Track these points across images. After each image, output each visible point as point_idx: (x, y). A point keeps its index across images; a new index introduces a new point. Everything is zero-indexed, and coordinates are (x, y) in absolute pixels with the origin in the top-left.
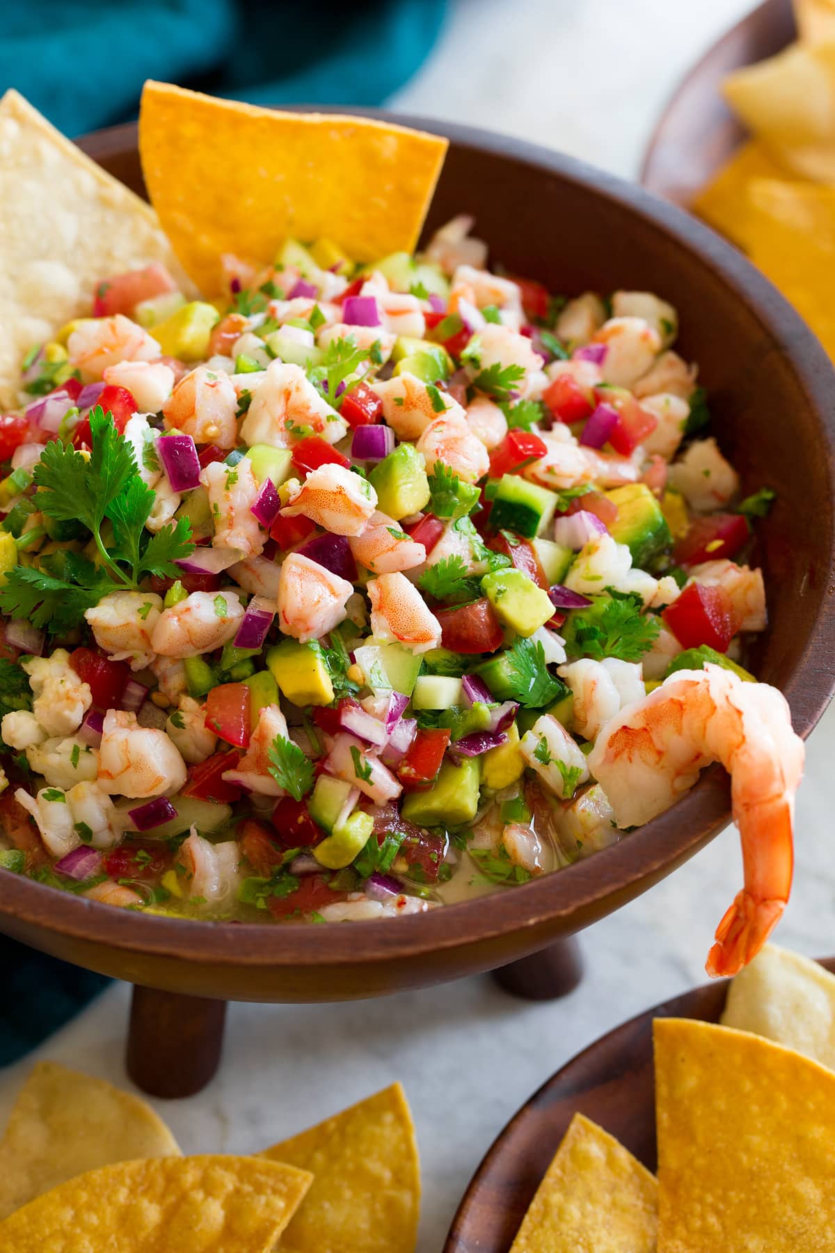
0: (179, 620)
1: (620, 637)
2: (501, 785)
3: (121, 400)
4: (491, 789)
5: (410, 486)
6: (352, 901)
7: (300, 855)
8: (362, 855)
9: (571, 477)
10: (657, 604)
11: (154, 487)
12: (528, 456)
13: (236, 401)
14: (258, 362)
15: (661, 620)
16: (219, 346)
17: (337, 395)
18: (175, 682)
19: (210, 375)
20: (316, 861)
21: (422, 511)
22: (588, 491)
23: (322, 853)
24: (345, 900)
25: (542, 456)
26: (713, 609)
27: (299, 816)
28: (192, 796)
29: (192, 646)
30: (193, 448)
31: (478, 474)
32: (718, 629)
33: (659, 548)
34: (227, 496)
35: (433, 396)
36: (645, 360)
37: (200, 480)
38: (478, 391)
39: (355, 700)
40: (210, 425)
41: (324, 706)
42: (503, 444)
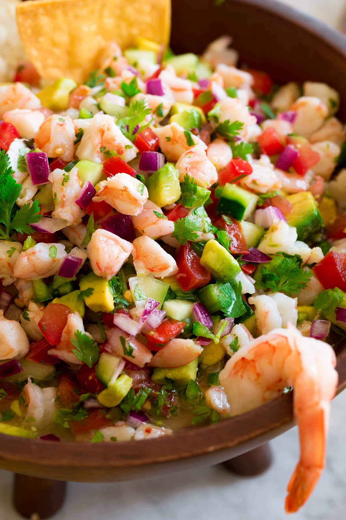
0: (28, 259)
1: (287, 280)
2: (210, 363)
3: (9, 131)
4: (205, 365)
5: (169, 188)
6: (117, 426)
7: (89, 398)
8: (125, 400)
9: (266, 186)
10: (311, 262)
11: (23, 182)
12: (242, 173)
13: (75, 134)
14: (91, 113)
15: (312, 271)
16: (73, 103)
17: (134, 133)
18: (26, 294)
19: (60, 119)
20: (98, 402)
21: (176, 203)
22: (275, 195)
23: (102, 398)
24: (114, 425)
25: (250, 173)
26: (342, 266)
27: (90, 375)
28: (31, 360)
29: (37, 274)
30: (46, 160)
31: (211, 183)
32: (344, 278)
33: (315, 229)
34: (62, 189)
35: (188, 137)
36: (319, 121)
37: (49, 179)
38: (218, 135)
39: (126, 310)
40: (58, 147)
41: (108, 312)
42: (228, 166)
